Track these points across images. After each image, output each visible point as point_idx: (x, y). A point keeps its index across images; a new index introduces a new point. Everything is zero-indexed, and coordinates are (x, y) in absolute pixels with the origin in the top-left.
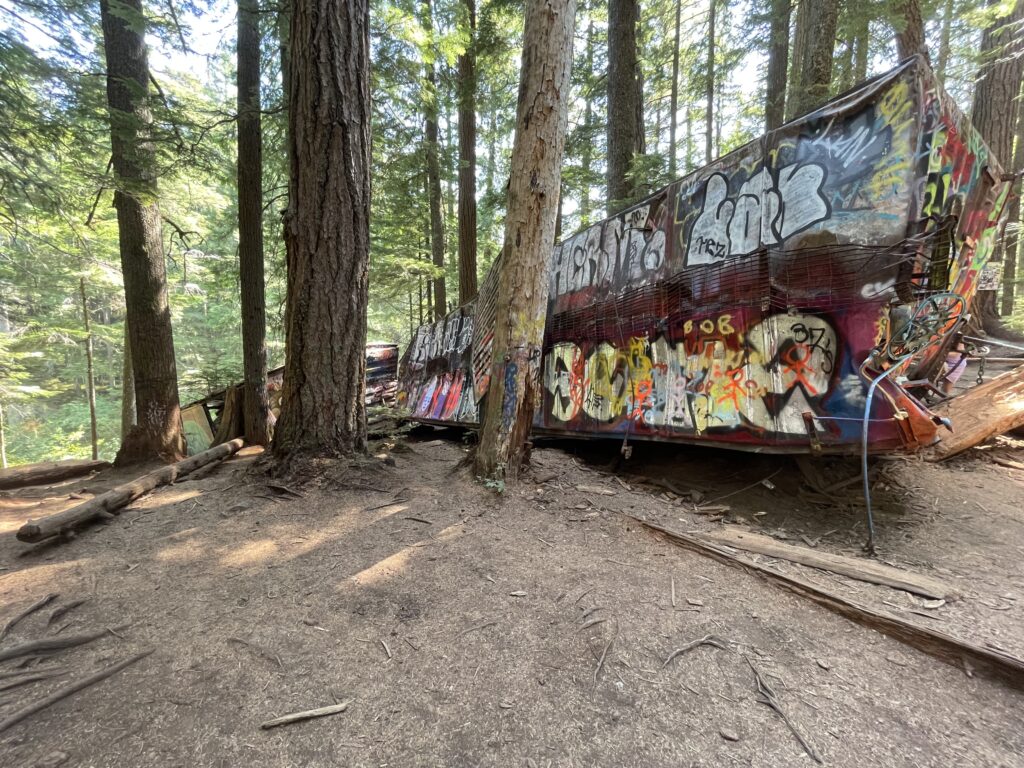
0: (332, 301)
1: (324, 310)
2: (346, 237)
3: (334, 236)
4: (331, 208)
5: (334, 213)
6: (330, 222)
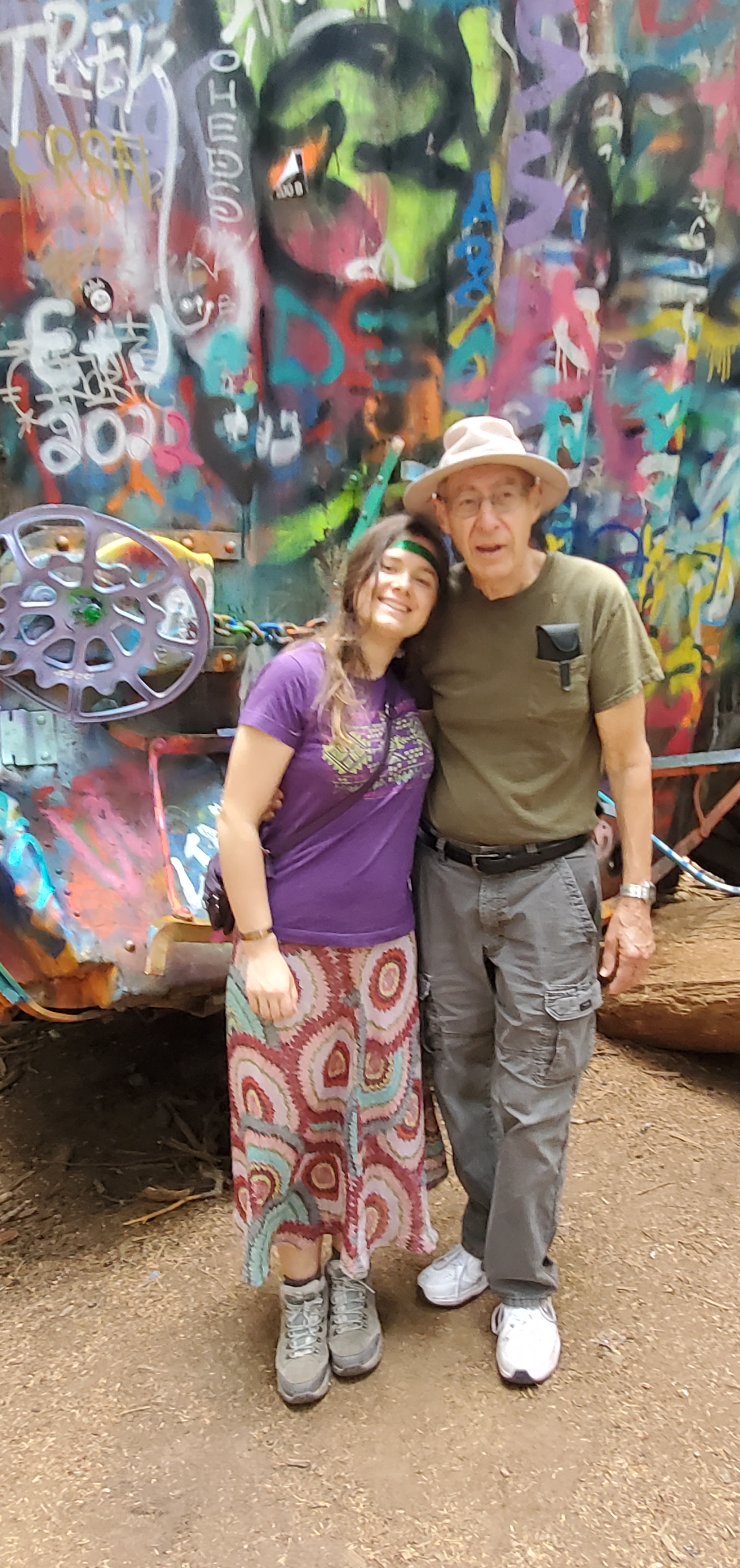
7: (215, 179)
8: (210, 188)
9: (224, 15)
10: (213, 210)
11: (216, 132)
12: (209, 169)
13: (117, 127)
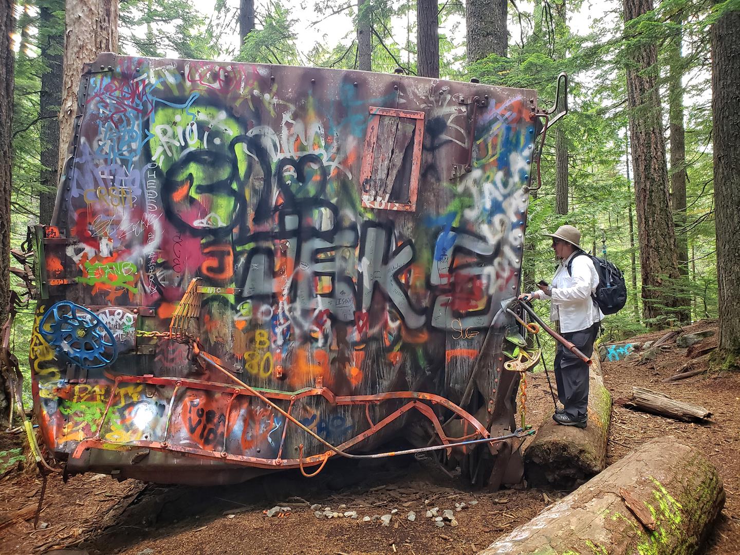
7: (148, 199)
8: (147, 201)
9: (153, 152)
10: (147, 207)
11: (149, 186)
12: (147, 196)
13: (121, 185)
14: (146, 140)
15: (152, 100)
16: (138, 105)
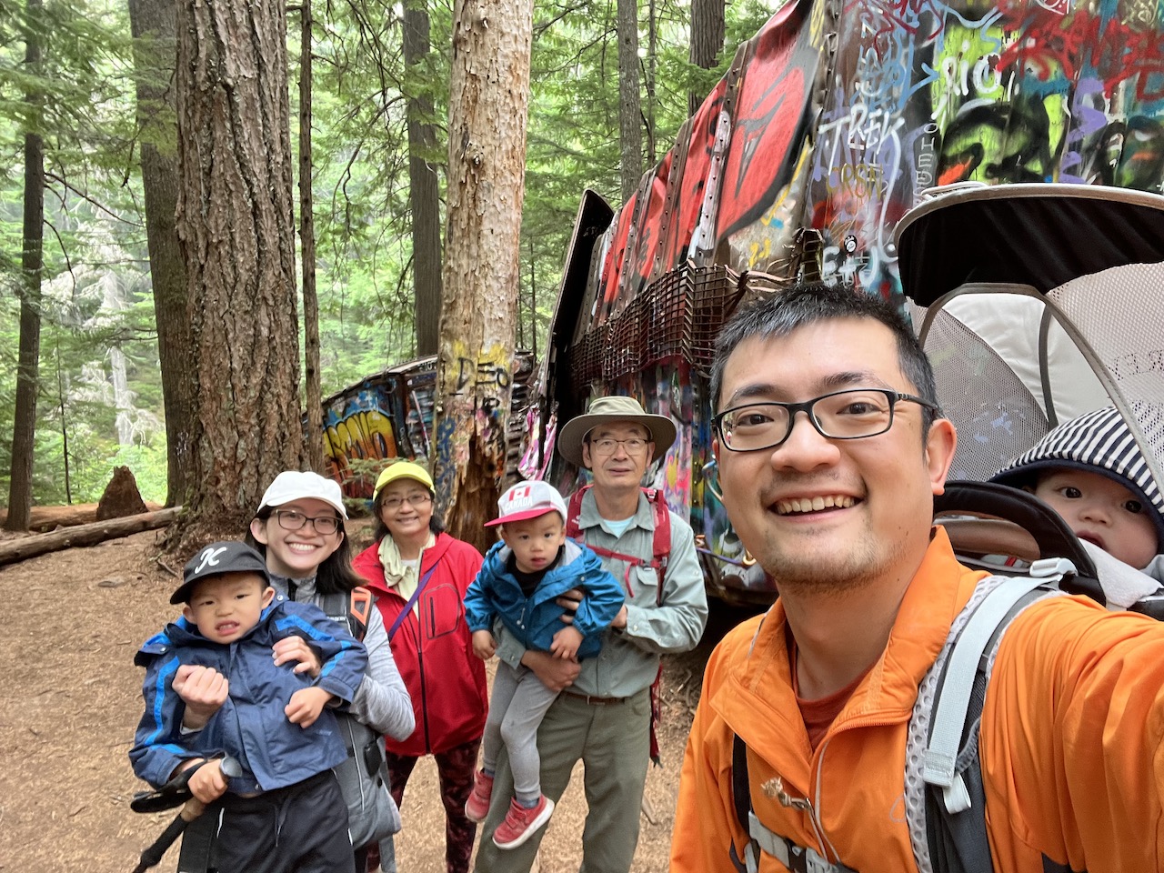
0: (229, 326)
1: (219, 339)
2: (242, 238)
3: (226, 238)
4: (219, 202)
5: (224, 207)
6: (220, 221)
7: (918, 185)
8: (915, 189)
9: (934, 106)
11: (922, 163)
12: (915, 180)
13: (872, 162)
14: (923, 83)
15: (943, 12)
16: (909, 19)
